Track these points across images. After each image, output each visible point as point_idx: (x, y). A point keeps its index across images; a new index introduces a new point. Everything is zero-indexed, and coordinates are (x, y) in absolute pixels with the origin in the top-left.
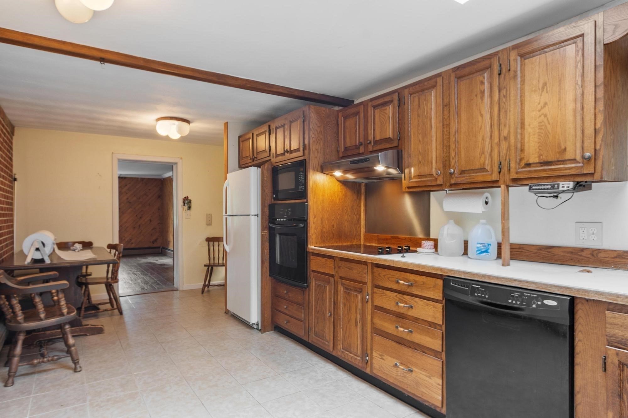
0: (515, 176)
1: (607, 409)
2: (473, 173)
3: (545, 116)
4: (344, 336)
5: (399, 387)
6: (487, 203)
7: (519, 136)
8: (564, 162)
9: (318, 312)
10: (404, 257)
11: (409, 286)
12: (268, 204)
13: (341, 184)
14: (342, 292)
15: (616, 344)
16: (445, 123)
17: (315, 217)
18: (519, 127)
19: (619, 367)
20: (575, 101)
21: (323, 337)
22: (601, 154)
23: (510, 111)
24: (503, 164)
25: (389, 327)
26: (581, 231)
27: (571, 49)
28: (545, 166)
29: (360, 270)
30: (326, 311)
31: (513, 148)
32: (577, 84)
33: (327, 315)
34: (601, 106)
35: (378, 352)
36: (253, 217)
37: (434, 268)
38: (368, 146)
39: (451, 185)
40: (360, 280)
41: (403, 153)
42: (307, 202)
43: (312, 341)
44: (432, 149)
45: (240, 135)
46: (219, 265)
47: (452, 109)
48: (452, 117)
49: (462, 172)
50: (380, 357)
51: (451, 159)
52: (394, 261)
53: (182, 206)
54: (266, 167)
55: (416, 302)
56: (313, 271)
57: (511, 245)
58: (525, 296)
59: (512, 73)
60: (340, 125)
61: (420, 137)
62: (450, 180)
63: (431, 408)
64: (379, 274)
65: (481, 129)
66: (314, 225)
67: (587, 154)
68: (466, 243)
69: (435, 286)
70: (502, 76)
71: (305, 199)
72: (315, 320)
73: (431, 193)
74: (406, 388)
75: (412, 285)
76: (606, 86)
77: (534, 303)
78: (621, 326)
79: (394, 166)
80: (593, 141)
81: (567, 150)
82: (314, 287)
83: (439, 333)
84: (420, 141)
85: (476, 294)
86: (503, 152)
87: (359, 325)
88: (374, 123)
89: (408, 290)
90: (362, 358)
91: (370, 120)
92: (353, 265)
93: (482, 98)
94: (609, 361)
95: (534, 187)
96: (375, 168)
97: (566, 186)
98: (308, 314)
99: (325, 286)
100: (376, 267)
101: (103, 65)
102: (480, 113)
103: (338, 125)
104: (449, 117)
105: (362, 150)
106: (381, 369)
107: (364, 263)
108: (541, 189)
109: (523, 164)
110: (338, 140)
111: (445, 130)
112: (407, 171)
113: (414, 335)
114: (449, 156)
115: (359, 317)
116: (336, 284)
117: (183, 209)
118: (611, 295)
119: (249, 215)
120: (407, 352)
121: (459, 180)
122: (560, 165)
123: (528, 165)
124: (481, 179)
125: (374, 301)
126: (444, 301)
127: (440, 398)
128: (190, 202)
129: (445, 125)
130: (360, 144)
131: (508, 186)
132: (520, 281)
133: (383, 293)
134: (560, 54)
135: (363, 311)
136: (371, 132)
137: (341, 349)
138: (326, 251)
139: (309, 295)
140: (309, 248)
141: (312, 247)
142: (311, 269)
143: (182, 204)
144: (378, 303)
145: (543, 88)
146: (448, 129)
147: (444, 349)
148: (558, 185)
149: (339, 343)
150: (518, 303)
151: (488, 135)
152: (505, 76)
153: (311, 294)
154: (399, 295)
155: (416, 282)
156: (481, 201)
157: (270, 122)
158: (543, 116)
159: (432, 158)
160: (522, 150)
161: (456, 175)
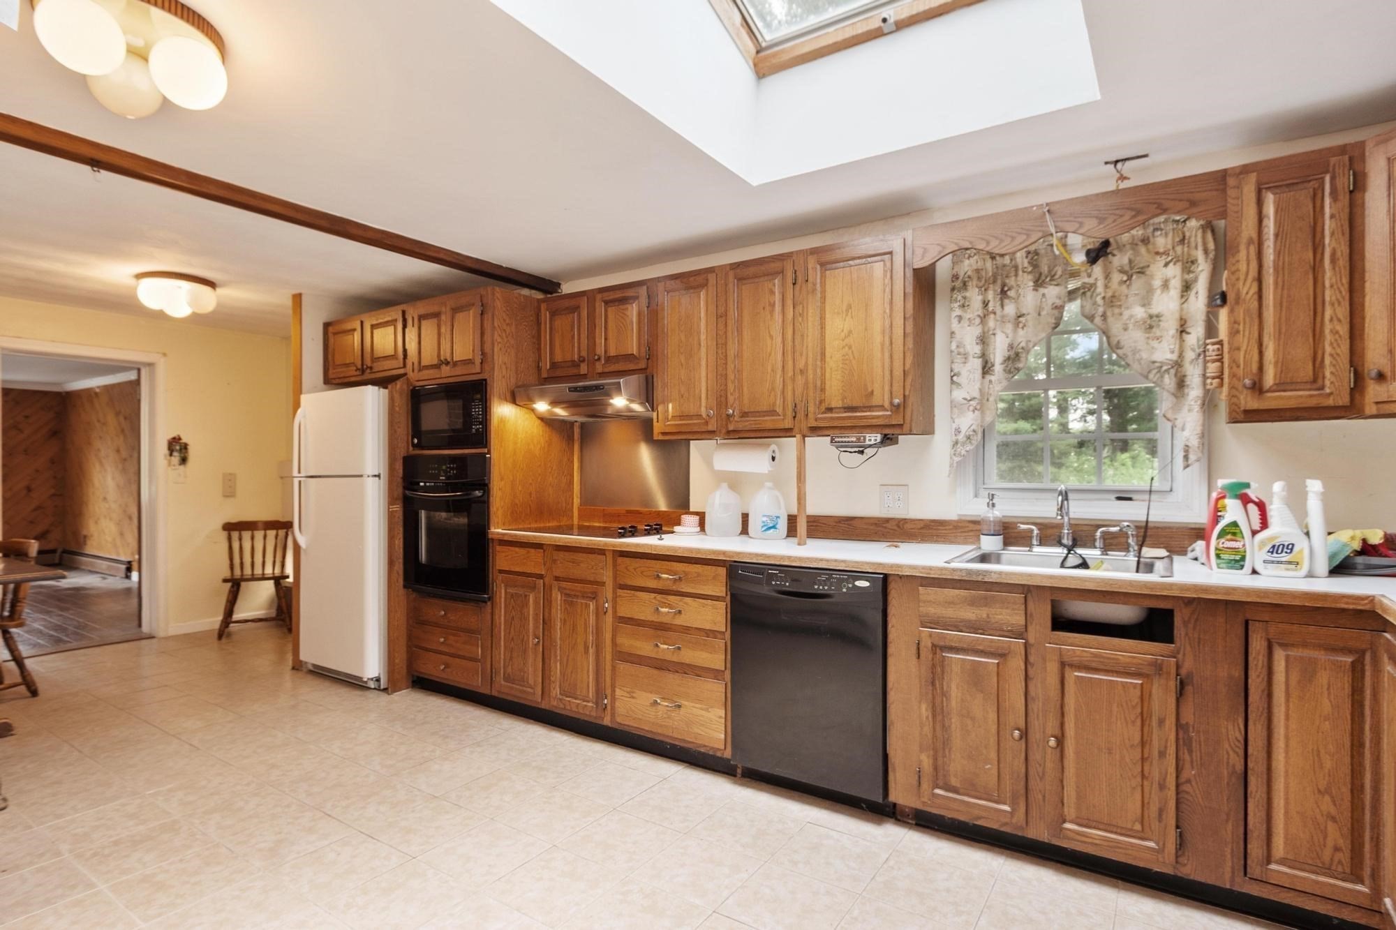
0: (814, 424)
1: (920, 702)
2: (759, 416)
3: (850, 347)
4: (563, 674)
5: (660, 734)
6: (773, 459)
7: (818, 370)
8: (870, 408)
9: (513, 639)
10: (662, 539)
11: (675, 580)
12: (402, 456)
13: (542, 424)
14: (559, 602)
15: (929, 625)
16: (720, 341)
17: (502, 479)
18: (819, 358)
19: (932, 650)
20: (883, 332)
21: (524, 681)
22: (910, 401)
23: (807, 336)
24: (798, 407)
25: (644, 647)
26: (886, 496)
27: (878, 268)
28: (849, 412)
29: (593, 563)
30: (528, 636)
31: (811, 386)
32: (885, 312)
33: (531, 643)
34: (910, 344)
35: (625, 689)
36: (371, 479)
37: (714, 552)
38: (594, 364)
39: (729, 432)
40: (592, 579)
41: (655, 380)
42: (489, 452)
43: (499, 692)
44: (700, 378)
45: (328, 320)
46: (253, 578)
47: (731, 323)
48: (729, 334)
49: (744, 414)
50: (628, 695)
51: (729, 395)
52: (651, 545)
53: (165, 456)
54: (398, 386)
55: (686, 603)
56: (501, 571)
57: (808, 517)
58: (833, 578)
59: (810, 285)
60: (543, 326)
61: (682, 359)
62: (727, 425)
63: (709, 754)
64: (626, 568)
65: (770, 355)
66: (499, 494)
67: (896, 401)
68: (745, 517)
69: (714, 578)
70: (797, 286)
71: (486, 447)
72: (504, 655)
73: (691, 442)
74: (671, 734)
75: (680, 579)
76: (915, 319)
77: (845, 586)
78: (934, 603)
79: (640, 399)
80: (902, 384)
81: (875, 393)
82: (503, 600)
83: (720, 644)
84: (682, 365)
85: (774, 583)
86: (799, 391)
87: (591, 651)
88: (606, 328)
89: (674, 588)
90: (597, 703)
91: (600, 322)
92: (580, 557)
93: (772, 312)
94: (922, 645)
95: (837, 439)
96: (611, 401)
97: (873, 439)
98: (490, 646)
99: (526, 596)
100: (620, 556)
101: (97, 173)
102: (769, 333)
103: (538, 323)
104: (726, 332)
105: (584, 369)
106: (631, 713)
107: (601, 552)
108: (845, 442)
109: (823, 408)
110: (539, 349)
111: (720, 352)
112: (660, 408)
113: (683, 652)
114: (726, 390)
115: (591, 638)
116: (547, 590)
117: (169, 464)
118: (924, 568)
119: (361, 476)
120: (672, 679)
121: (740, 426)
122: (866, 411)
123: (830, 410)
124: (769, 425)
125: (618, 610)
126: (728, 598)
127: (723, 736)
128: (185, 447)
129: (721, 343)
130: (581, 359)
131: (804, 437)
132: (827, 561)
133: (634, 595)
134: (866, 270)
135: (597, 629)
136: (600, 341)
137: (556, 695)
138: (528, 536)
139: (492, 614)
140: (493, 533)
141: (496, 530)
142: (498, 568)
143: (166, 451)
144: (624, 611)
145: (847, 311)
146: (724, 351)
147: (729, 665)
148: (865, 437)
149: (553, 685)
150: (826, 588)
151: (780, 365)
152: (801, 287)
153: (497, 611)
154: (659, 597)
155: (686, 574)
156: (766, 456)
157: (405, 305)
158: (847, 348)
159: (701, 391)
160: (823, 390)
161: (736, 419)
